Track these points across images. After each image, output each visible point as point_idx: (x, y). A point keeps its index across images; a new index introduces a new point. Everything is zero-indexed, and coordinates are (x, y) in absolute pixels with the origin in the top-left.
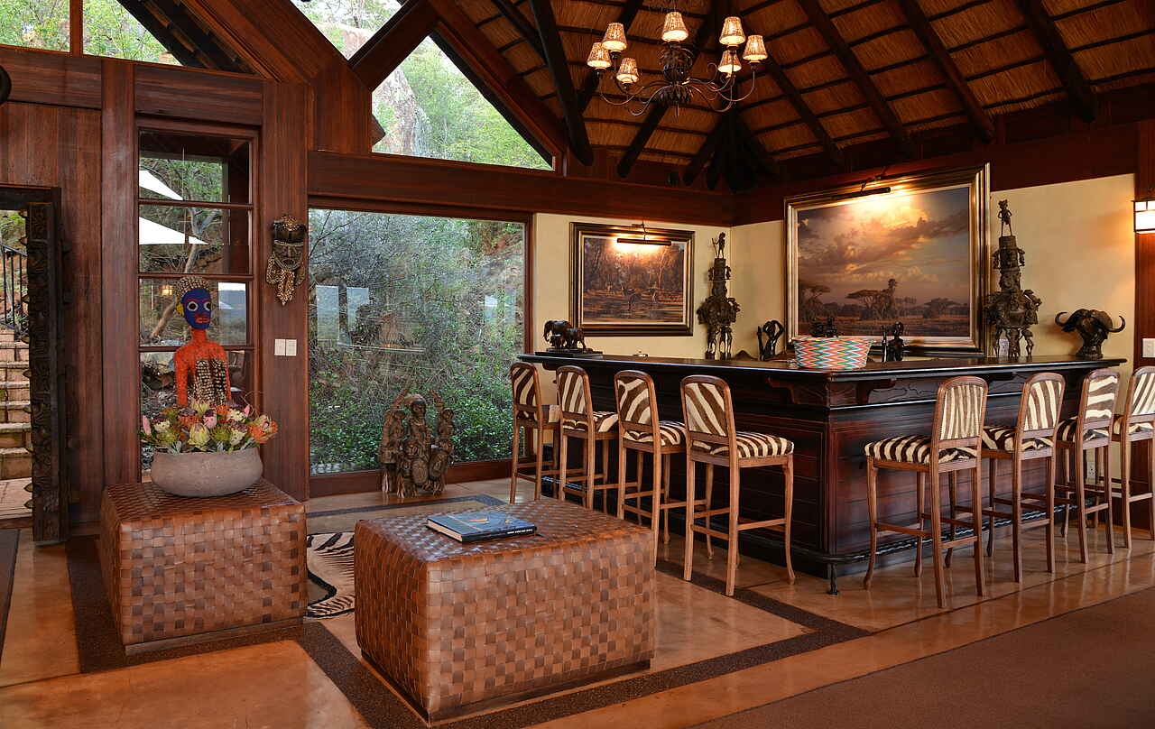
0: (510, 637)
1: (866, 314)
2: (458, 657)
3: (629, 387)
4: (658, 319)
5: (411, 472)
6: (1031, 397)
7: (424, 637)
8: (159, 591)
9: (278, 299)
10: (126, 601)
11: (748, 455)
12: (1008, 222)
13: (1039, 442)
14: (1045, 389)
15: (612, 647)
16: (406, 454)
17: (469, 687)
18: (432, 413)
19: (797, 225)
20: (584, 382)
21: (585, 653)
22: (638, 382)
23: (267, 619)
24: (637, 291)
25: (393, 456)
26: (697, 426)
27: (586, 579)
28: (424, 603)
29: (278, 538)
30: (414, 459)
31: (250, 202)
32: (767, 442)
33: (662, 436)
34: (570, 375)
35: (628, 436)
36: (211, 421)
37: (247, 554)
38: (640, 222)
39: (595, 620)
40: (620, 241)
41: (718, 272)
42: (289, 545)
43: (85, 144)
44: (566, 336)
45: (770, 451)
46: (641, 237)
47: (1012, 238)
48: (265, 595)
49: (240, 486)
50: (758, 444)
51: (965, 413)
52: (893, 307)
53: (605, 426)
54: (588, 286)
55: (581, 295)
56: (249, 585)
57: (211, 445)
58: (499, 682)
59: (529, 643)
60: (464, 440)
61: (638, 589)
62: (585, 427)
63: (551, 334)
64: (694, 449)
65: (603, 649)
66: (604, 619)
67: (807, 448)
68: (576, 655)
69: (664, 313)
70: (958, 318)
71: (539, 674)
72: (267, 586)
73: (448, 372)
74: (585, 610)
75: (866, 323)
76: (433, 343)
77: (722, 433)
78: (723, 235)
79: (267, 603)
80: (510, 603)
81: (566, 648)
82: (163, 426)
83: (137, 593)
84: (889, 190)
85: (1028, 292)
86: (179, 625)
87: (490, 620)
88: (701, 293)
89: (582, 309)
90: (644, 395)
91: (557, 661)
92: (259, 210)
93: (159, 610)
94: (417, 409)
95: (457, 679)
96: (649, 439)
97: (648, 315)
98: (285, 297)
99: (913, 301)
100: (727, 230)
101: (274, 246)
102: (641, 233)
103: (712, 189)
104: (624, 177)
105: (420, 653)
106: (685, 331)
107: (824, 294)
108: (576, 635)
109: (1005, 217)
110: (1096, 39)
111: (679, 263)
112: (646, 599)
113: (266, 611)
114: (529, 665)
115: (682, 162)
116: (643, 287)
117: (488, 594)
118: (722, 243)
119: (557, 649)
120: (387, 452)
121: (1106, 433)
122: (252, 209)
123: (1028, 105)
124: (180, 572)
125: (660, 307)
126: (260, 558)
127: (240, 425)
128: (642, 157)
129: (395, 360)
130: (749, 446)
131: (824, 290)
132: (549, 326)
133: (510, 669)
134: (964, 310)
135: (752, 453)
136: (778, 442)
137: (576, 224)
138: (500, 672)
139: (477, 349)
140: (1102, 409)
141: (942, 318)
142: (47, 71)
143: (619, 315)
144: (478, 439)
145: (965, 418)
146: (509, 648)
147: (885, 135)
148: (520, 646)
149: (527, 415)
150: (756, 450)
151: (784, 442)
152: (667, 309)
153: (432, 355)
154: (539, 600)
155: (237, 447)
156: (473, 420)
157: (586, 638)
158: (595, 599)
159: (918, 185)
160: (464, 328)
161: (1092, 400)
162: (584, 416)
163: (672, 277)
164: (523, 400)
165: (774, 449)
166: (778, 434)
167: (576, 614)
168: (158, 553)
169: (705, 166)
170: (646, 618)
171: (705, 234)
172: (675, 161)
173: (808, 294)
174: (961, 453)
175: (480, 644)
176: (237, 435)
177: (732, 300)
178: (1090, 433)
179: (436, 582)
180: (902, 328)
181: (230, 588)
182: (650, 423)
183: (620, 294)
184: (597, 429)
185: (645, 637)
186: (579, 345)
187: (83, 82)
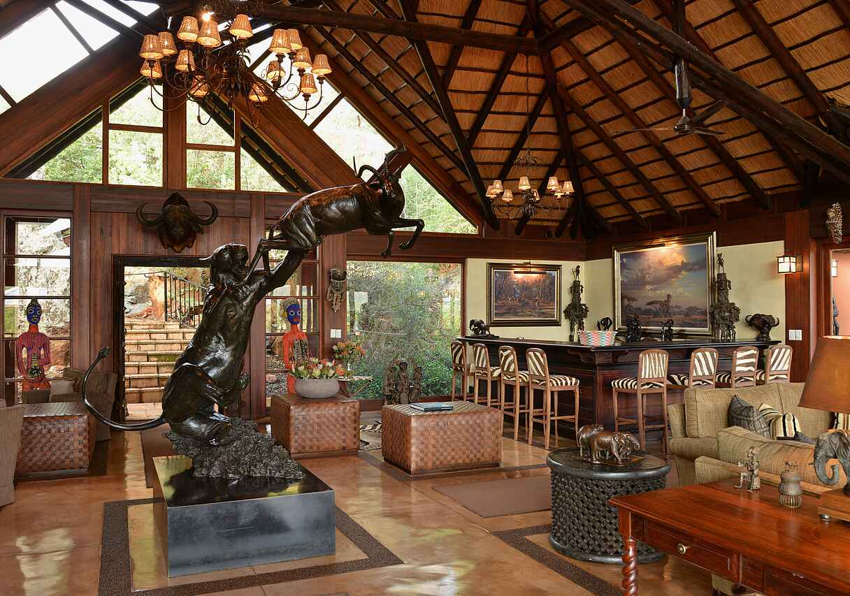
0: (442, 447)
1: (656, 314)
2: (422, 451)
3: (505, 354)
4: (540, 317)
5: (399, 399)
6: (696, 360)
7: (410, 443)
8: (304, 433)
9: (332, 309)
10: (292, 436)
11: (555, 385)
12: (722, 266)
13: (703, 382)
14: (705, 356)
15: (483, 455)
16: (397, 390)
17: (426, 463)
18: (410, 370)
19: (620, 262)
20: (485, 351)
21: (472, 456)
22: (509, 351)
23: (344, 448)
24: (527, 300)
25: (390, 391)
26: (533, 372)
27: (471, 426)
28: (410, 430)
29: (349, 415)
30: (401, 393)
31: (318, 259)
32: (565, 380)
33: (520, 377)
34: (479, 348)
35: (505, 378)
36: (321, 366)
37: (337, 420)
38: (528, 261)
39: (475, 444)
40: (515, 272)
41: (576, 288)
42: (353, 418)
43: (243, 234)
44: (481, 328)
45: (567, 384)
46: (528, 270)
47: (724, 274)
48: (343, 437)
49: (332, 394)
50: (560, 380)
51: (655, 366)
52: (669, 311)
53: (496, 374)
54: (497, 298)
55: (494, 304)
56: (338, 434)
57: (321, 376)
58: (438, 463)
59: (449, 450)
60: (427, 386)
61: (494, 433)
62: (486, 374)
63: (473, 326)
64: (533, 383)
65: (479, 455)
66: (479, 444)
67: (585, 383)
68: (468, 457)
69: (543, 313)
70: (703, 317)
71: (453, 462)
72: (344, 434)
73: (419, 347)
74: (471, 439)
75: (657, 319)
76: (410, 330)
77: (543, 375)
78: (578, 267)
79: (344, 441)
80: (442, 433)
81: (464, 453)
82: (301, 368)
83: (296, 434)
84: (664, 245)
85: (733, 304)
86: (311, 447)
87: (434, 438)
88: (566, 300)
89: (494, 312)
90: (511, 358)
91: (460, 458)
92: (322, 264)
93: (304, 441)
94: (403, 366)
95: (422, 460)
96: (514, 379)
97: (533, 314)
98: (336, 308)
99: (679, 307)
100: (582, 264)
101: (330, 281)
102: (529, 267)
103: (573, 239)
104: (519, 235)
105: (408, 449)
106: (556, 323)
107: (634, 302)
108: (468, 449)
109: (721, 263)
110: (762, 170)
111: (552, 283)
112: (497, 437)
113: (344, 445)
114: (449, 458)
115: (554, 224)
116: (530, 298)
117: (433, 429)
118: (578, 271)
119: (460, 453)
120: (387, 389)
121: (752, 379)
122: (319, 263)
123: (736, 199)
124: (311, 425)
125: (541, 309)
126: (342, 422)
127: (332, 368)
128: (529, 223)
129: (389, 340)
130: (556, 381)
131: (634, 300)
132: (472, 322)
133: (442, 458)
134: (705, 313)
135: (557, 384)
136: (571, 380)
137: (490, 264)
138: (438, 459)
139: (436, 333)
140: (747, 366)
141: (694, 317)
142: (227, 201)
143: (516, 314)
144: (436, 385)
145: (655, 369)
146: (441, 450)
147: (663, 212)
148: (446, 450)
149: (459, 369)
150: (559, 383)
151: (574, 379)
152: (544, 311)
153: (410, 336)
154: (453, 433)
155: (331, 378)
156: (433, 374)
157: (471, 450)
158: (476, 435)
159: (680, 242)
160: (428, 320)
161: (739, 362)
162: (486, 369)
163: (548, 291)
164: (457, 361)
165: (570, 383)
166: (571, 376)
167: (467, 440)
168: (304, 418)
169: (569, 226)
170: (497, 445)
171: (567, 266)
172: (550, 224)
173: (626, 302)
174: (654, 384)
175: (431, 447)
176: (332, 372)
177: (584, 305)
178: (740, 378)
179: (414, 423)
180: (673, 323)
181: (331, 434)
182: (514, 372)
183: (516, 303)
184: (492, 375)
185: (497, 453)
186: (487, 333)
187: (243, 205)
